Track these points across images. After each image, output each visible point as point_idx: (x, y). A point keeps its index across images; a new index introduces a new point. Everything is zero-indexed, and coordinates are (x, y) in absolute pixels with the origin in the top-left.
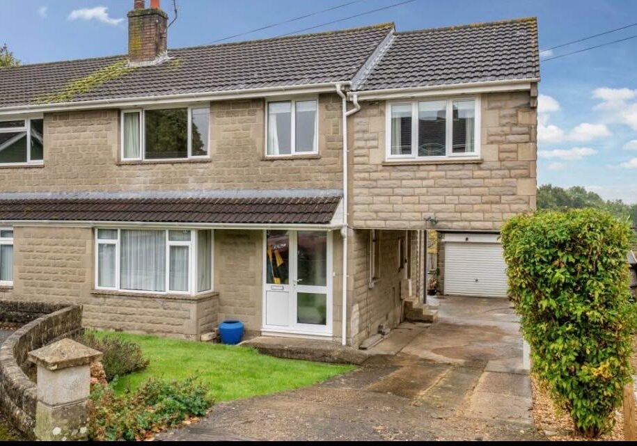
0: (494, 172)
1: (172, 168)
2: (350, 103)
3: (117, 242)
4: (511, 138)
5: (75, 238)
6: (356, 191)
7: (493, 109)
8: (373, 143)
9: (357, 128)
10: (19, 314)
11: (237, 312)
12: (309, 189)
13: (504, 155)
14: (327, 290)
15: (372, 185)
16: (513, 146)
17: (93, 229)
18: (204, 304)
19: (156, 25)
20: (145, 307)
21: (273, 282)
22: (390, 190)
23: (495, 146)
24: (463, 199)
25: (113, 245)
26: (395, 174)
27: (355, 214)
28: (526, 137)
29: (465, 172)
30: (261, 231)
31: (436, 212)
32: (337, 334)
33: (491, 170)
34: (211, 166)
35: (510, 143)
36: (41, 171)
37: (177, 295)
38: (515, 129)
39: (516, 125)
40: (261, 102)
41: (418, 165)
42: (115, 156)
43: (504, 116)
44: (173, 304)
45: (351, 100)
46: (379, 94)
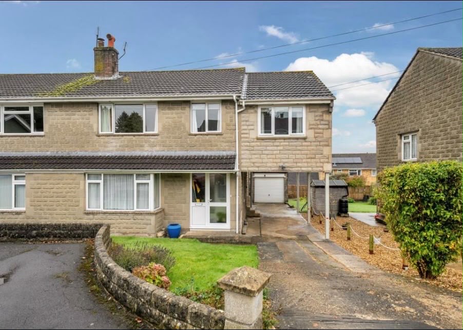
0: (312, 143)
1: (134, 138)
2: (240, 106)
3: (101, 182)
4: (320, 126)
5: (72, 179)
6: (242, 152)
7: (312, 112)
8: (252, 127)
9: (243, 119)
10: (62, 232)
11: (175, 219)
12: (217, 151)
13: (317, 135)
14: (227, 205)
15: (251, 149)
16: (321, 131)
17: (85, 174)
18: (158, 215)
19: (113, 56)
20: (121, 219)
21: (196, 202)
22: (260, 152)
23: (313, 130)
24: (298, 156)
25: (98, 184)
26: (264, 143)
27: (242, 164)
28: (327, 126)
29: (298, 143)
30: (189, 174)
31: (284, 163)
32: (233, 227)
33: (311, 142)
34: (159, 138)
35: (320, 129)
36: (42, 139)
37: (143, 211)
38: (322, 122)
39: (322, 120)
40: (188, 103)
41: (275, 139)
42: (95, 130)
43: (317, 116)
44: (140, 217)
45: (241, 104)
46: (256, 102)
